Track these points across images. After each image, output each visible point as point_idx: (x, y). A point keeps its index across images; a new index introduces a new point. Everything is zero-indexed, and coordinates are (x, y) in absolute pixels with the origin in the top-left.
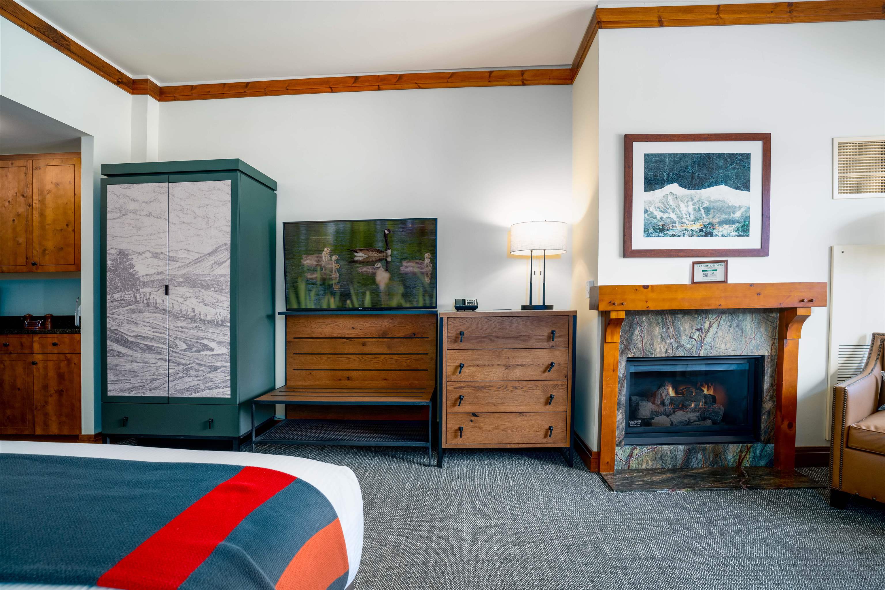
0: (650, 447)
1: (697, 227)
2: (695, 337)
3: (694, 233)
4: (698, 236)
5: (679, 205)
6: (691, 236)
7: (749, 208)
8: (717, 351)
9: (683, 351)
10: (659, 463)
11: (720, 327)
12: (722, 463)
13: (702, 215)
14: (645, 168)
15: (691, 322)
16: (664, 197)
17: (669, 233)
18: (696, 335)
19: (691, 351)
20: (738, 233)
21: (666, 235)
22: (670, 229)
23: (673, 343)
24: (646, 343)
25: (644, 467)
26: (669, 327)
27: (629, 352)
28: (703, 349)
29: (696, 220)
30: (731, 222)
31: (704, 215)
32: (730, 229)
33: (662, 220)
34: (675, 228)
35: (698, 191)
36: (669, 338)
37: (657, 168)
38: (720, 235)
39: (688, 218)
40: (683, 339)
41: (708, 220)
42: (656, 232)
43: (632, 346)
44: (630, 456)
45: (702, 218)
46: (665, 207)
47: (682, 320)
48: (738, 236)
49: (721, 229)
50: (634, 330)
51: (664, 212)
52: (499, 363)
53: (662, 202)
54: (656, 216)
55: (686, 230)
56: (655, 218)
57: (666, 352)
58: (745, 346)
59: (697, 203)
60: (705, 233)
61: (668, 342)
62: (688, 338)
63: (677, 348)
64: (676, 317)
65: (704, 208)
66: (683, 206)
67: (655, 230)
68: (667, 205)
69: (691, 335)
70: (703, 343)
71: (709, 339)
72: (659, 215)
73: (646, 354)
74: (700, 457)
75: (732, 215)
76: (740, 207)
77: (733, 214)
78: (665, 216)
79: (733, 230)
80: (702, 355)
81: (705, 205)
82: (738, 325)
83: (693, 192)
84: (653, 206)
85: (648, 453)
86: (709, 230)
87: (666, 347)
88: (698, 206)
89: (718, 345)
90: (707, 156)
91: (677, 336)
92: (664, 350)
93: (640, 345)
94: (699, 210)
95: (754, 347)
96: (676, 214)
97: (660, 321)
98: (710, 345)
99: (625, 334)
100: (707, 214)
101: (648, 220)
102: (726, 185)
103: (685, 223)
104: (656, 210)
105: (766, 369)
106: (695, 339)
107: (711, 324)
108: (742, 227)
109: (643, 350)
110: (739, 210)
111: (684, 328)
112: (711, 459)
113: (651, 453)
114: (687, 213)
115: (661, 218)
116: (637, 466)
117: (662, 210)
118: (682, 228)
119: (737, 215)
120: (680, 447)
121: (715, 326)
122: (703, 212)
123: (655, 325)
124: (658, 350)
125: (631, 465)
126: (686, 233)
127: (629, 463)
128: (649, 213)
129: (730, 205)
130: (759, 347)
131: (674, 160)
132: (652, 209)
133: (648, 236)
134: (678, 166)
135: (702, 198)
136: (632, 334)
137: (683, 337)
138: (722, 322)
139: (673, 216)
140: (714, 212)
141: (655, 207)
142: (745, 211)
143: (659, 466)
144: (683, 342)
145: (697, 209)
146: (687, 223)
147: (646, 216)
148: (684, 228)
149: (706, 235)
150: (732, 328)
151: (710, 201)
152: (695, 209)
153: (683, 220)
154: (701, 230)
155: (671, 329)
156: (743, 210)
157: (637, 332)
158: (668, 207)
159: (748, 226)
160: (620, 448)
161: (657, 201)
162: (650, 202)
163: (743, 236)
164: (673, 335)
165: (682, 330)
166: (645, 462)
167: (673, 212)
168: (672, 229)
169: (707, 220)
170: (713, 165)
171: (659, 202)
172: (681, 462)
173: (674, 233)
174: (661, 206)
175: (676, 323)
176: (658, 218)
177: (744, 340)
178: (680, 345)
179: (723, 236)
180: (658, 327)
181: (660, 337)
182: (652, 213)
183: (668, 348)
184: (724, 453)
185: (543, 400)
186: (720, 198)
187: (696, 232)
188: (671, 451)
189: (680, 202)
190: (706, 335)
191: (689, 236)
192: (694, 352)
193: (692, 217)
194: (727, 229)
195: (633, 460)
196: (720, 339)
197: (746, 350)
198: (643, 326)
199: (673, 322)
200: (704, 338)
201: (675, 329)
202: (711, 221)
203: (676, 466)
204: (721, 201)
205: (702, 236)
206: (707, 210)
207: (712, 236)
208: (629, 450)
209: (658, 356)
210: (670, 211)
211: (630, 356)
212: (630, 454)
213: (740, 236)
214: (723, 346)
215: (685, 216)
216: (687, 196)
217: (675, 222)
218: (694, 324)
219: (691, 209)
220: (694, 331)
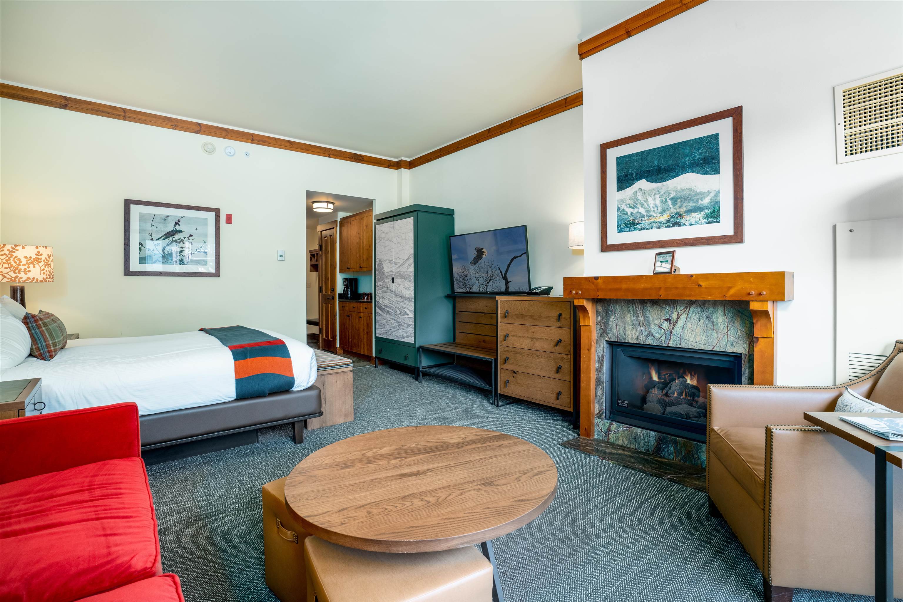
0: (625, 426)
1: (664, 218)
2: (664, 327)
3: (662, 224)
4: (666, 227)
5: (647, 199)
6: (659, 228)
7: (719, 192)
8: (686, 343)
9: (652, 339)
10: (633, 444)
11: (688, 319)
12: (695, 461)
13: (669, 206)
14: (617, 170)
15: (659, 312)
16: (633, 193)
17: (639, 227)
18: (665, 325)
19: (660, 340)
20: (708, 219)
21: (635, 229)
22: (639, 223)
23: (643, 331)
24: (620, 329)
25: (620, 443)
26: (639, 316)
27: (606, 335)
28: (672, 340)
29: (663, 212)
30: (699, 209)
31: (671, 206)
32: (699, 216)
33: (633, 216)
34: (644, 222)
35: (665, 183)
36: (639, 326)
37: (627, 169)
38: (687, 224)
39: (656, 211)
40: (652, 328)
41: (675, 210)
42: (627, 227)
43: (608, 331)
44: (609, 429)
45: (669, 209)
46: (634, 203)
47: (651, 309)
48: (707, 223)
49: (688, 218)
50: (610, 317)
51: (634, 208)
52: (528, 336)
53: (632, 199)
54: (627, 212)
55: (654, 222)
56: (626, 214)
57: (637, 339)
58: (716, 341)
59: (664, 195)
60: (672, 223)
61: (638, 329)
62: (657, 327)
63: (647, 336)
64: (645, 306)
65: (671, 199)
66: (650, 199)
67: (626, 225)
68: (636, 201)
69: (660, 325)
70: (671, 333)
71: (677, 329)
72: (629, 211)
73: (620, 339)
74: (672, 448)
75: (700, 202)
76: (709, 193)
77: (702, 200)
78: (635, 211)
79: (701, 218)
80: (671, 345)
81: (672, 196)
82: (708, 317)
83: (660, 184)
84: (624, 204)
85: (624, 431)
86: (676, 220)
87: (637, 334)
88: (664, 197)
89: (687, 337)
90: (672, 147)
91: (647, 324)
92: (635, 337)
93: (615, 331)
94: (666, 201)
95: (727, 343)
96: (644, 208)
97: (631, 309)
98: (679, 336)
99: (603, 319)
100: (674, 204)
101: (620, 216)
102: (693, 172)
103: (653, 216)
104: (627, 207)
105: (743, 369)
106: (664, 329)
107: (679, 315)
108: (711, 213)
109: (617, 335)
110: (708, 195)
111: (652, 317)
112: (683, 454)
113: (626, 432)
114: (654, 206)
115: (632, 213)
116: (614, 440)
117: (632, 206)
118: (650, 221)
119: (706, 201)
120: (652, 433)
121: (683, 317)
122: (670, 202)
123: (626, 313)
124: (630, 336)
125: (610, 438)
126: (654, 226)
127: (608, 436)
128: (621, 210)
129: (698, 192)
130: (734, 344)
131: (642, 158)
132: (624, 207)
133: (620, 232)
134: (645, 163)
135: (669, 189)
136: (609, 319)
137: (652, 326)
138: (690, 314)
139: (642, 210)
140: (681, 201)
141: (626, 204)
142: (715, 196)
143: (633, 446)
144: (652, 331)
145: (664, 200)
146: (655, 215)
147: (619, 214)
148: (652, 221)
149: (673, 226)
150: (702, 321)
151: (677, 191)
152: (662, 201)
153: (651, 214)
154: (668, 221)
155: (641, 318)
156: (712, 195)
157: (612, 318)
158: (637, 202)
159: (718, 211)
160: (600, 420)
161: (628, 198)
162: (622, 201)
163: (713, 222)
164: (643, 323)
165: (651, 319)
166: (621, 438)
167: (642, 207)
168: (641, 223)
169: (673, 210)
170: (679, 154)
171: (630, 199)
172: (653, 448)
173: (643, 227)
174: (631, 202)
175: (646, 312)
176: (629, 214)
177: (715, 334)
178: (650, 334)
179: (691, 224)
180: (629, 315)
181: (631, 324)
182: (624, 210)
183: (639, 335)
184: (697, 452)
185: (554, 369)
186: (687, 186)
187: (664, 223)
188: (643, 435)
189: (648, 196)
190: (674, 326)
191: (657, 228)
192: (663, 342)
193: (660, 209)
194: (695, 217)
195: (611, 434)
196: (689, 331)
197: (718, 345)
198: (617, 313)
199: (642, 311)
200: (673, 329)
201: (644, 318)
202: (678, 211)
203: (648, 450)
204: (688, 189)
205: (669, 227)
206: (674, 200)
207: (679, 225)
208: (608, 424)
209: (630, 342)
210: (639, 206)
211: (607, 339)
212: (608, 427)
213: (710, 223)
214: (692, 339)
215: (652, 209)
216: (654, 190)
217: (643, 216)
218: (663, 314)
219: (658, 202)
220: (662, 321)
